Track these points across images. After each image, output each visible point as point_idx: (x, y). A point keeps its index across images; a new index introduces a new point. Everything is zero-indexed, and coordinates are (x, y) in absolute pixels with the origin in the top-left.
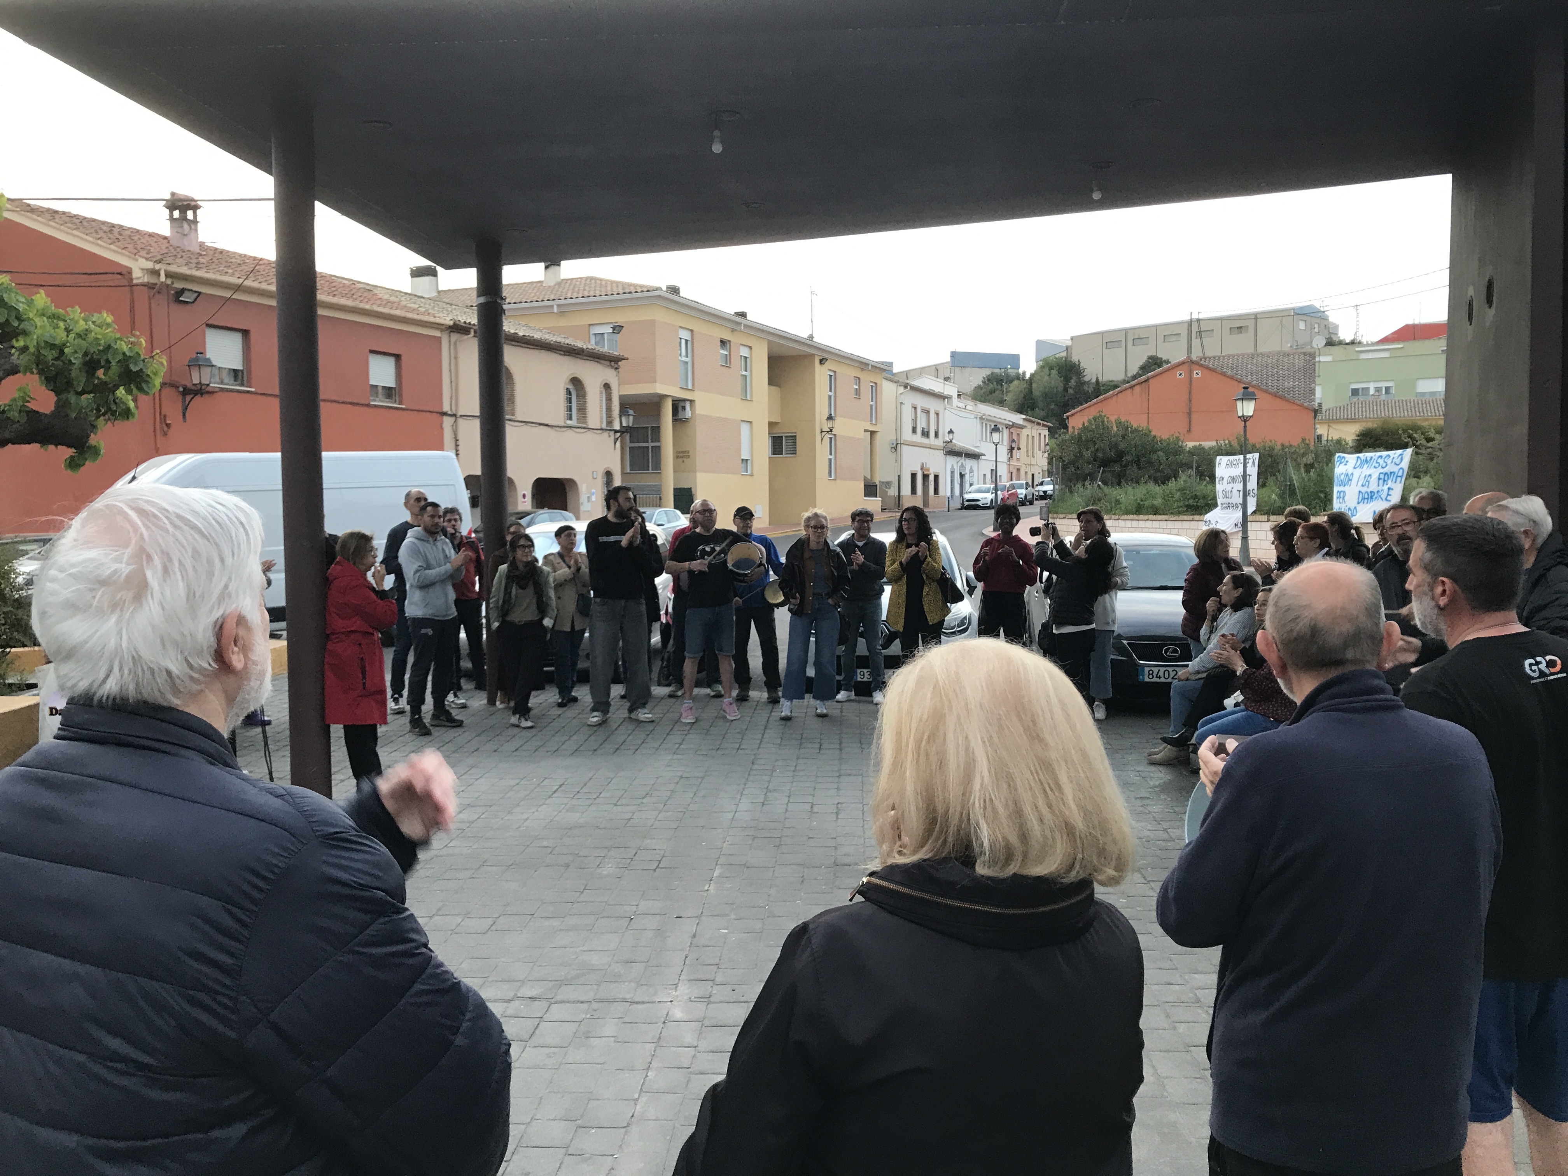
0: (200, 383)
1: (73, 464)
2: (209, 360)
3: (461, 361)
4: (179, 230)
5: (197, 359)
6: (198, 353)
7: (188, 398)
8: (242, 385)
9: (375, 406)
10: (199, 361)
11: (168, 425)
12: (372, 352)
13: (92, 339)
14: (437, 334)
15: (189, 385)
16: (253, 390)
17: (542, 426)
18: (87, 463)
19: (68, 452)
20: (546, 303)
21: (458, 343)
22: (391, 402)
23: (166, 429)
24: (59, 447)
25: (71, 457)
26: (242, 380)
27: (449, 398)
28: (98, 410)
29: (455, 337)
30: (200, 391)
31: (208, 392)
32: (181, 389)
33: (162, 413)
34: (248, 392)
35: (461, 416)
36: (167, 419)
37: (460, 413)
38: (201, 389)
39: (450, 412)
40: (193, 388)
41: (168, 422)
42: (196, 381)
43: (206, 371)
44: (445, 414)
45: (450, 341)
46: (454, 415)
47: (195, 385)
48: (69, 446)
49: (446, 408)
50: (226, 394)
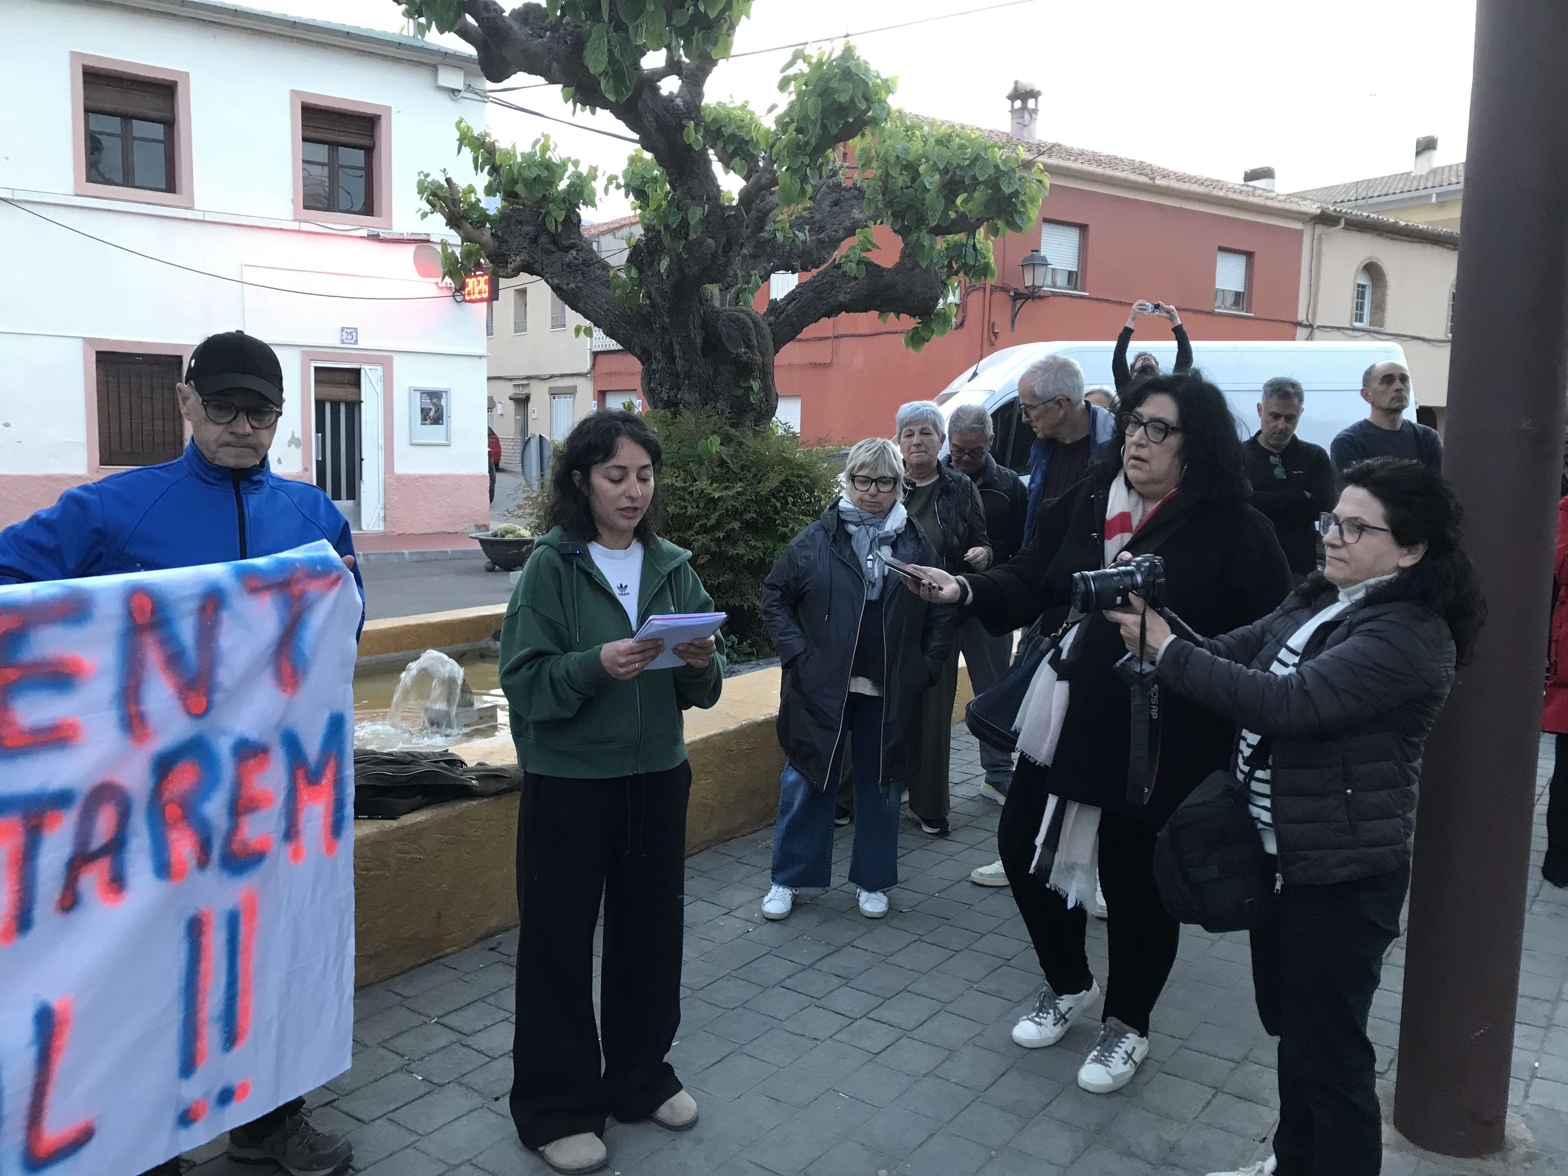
0: (1033, 285)
1: (916, 339)
2: (1044, 258)
3: (1324, 261)
4: (1020, 121)
5: (1032, 257)
6: (1032, 251)
7: (1019, 303)
8: (1076, 289)
9: (1220, 314)
10: (1035, 261)
11: (995, 334)
12: (1222, 249)
13: (956, 147)
14: (1298, 226)
15: (1021, 289)
16: (1087, 294)
17: (1416, 341)
18: (934, 336)
19: (909, 322)
20: (1422, 193)
21: (1323, 236)
22: (1238, 310)
23: (993, 338)
24: (902, 316)
25: (916, 328)
26: (1076, 284)
27: (1306, 304)
28: (950, 266)
29: (1319, 229)
30: (1032, 295)
31: (1041, 297)
32: (1012, 293)
33: (992, 321)
34: (1082, 297)
35: (1318, 327)
36: (996, 326)
37: (1318, 323)
38: (1034, 292)
39: (1305, 322)
40: (1026, 291)
41: (996, 331)
42: (1029, 283)
43: (1040, 271)
44: (1300, 324)
45: (1314, 235)
46: (1311, 326)
47: (1026, 287)
48: (913, 315)
49: (1301, 317)
50: (1059, 298)
